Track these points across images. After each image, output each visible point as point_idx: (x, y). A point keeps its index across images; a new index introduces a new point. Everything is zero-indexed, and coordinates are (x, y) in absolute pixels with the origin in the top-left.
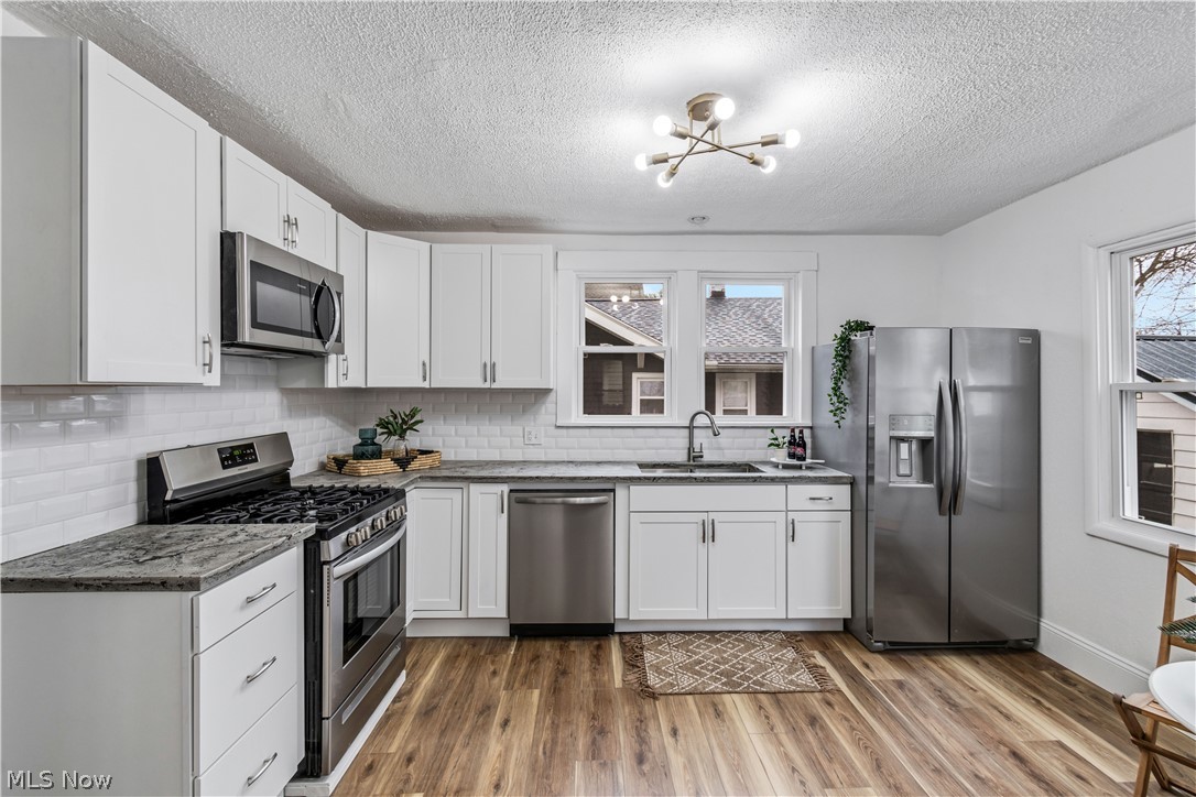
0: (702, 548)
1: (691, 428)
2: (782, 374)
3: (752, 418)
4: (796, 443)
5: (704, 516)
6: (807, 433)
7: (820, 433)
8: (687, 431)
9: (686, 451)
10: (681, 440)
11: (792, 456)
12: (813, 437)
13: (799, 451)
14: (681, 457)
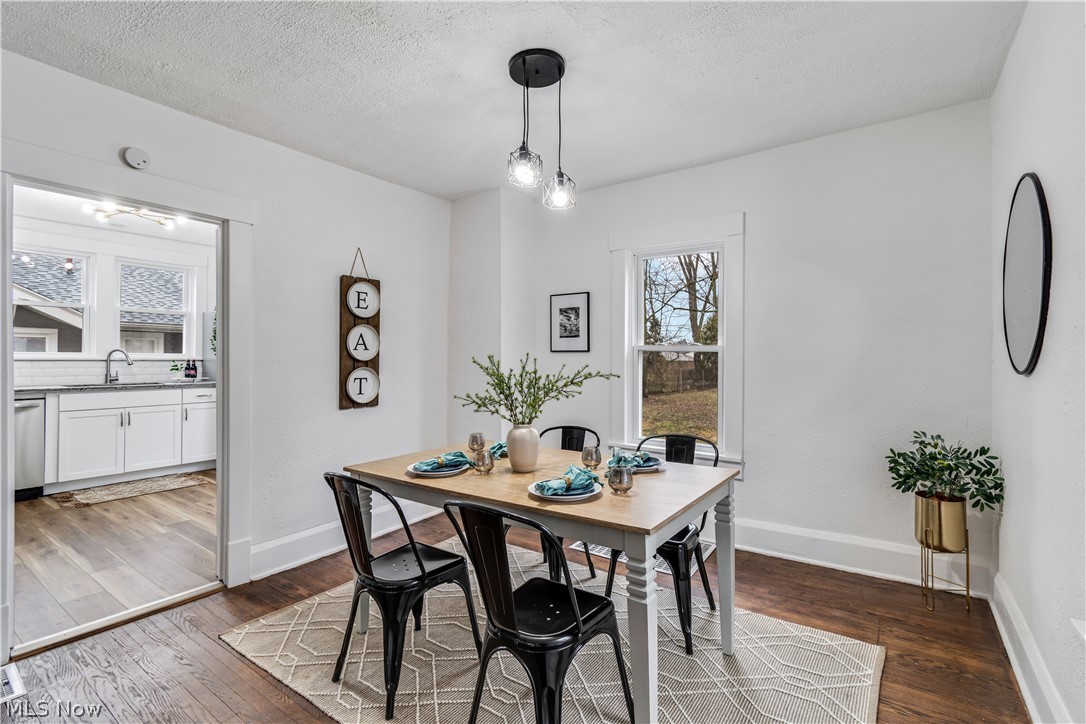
0: (121, 430)
1: (108, 361)
2: (182, 334)
3: (160, 354)
4: (191, 369)
5: (122, 411)
6: (198, 364)
7: (207, 364)
8: (105, 363)
9: (104, 377)
10: (101, 369)
11: (187, 376)
12: (203, 366)
13: (192, 372)
14: (100, 380)
